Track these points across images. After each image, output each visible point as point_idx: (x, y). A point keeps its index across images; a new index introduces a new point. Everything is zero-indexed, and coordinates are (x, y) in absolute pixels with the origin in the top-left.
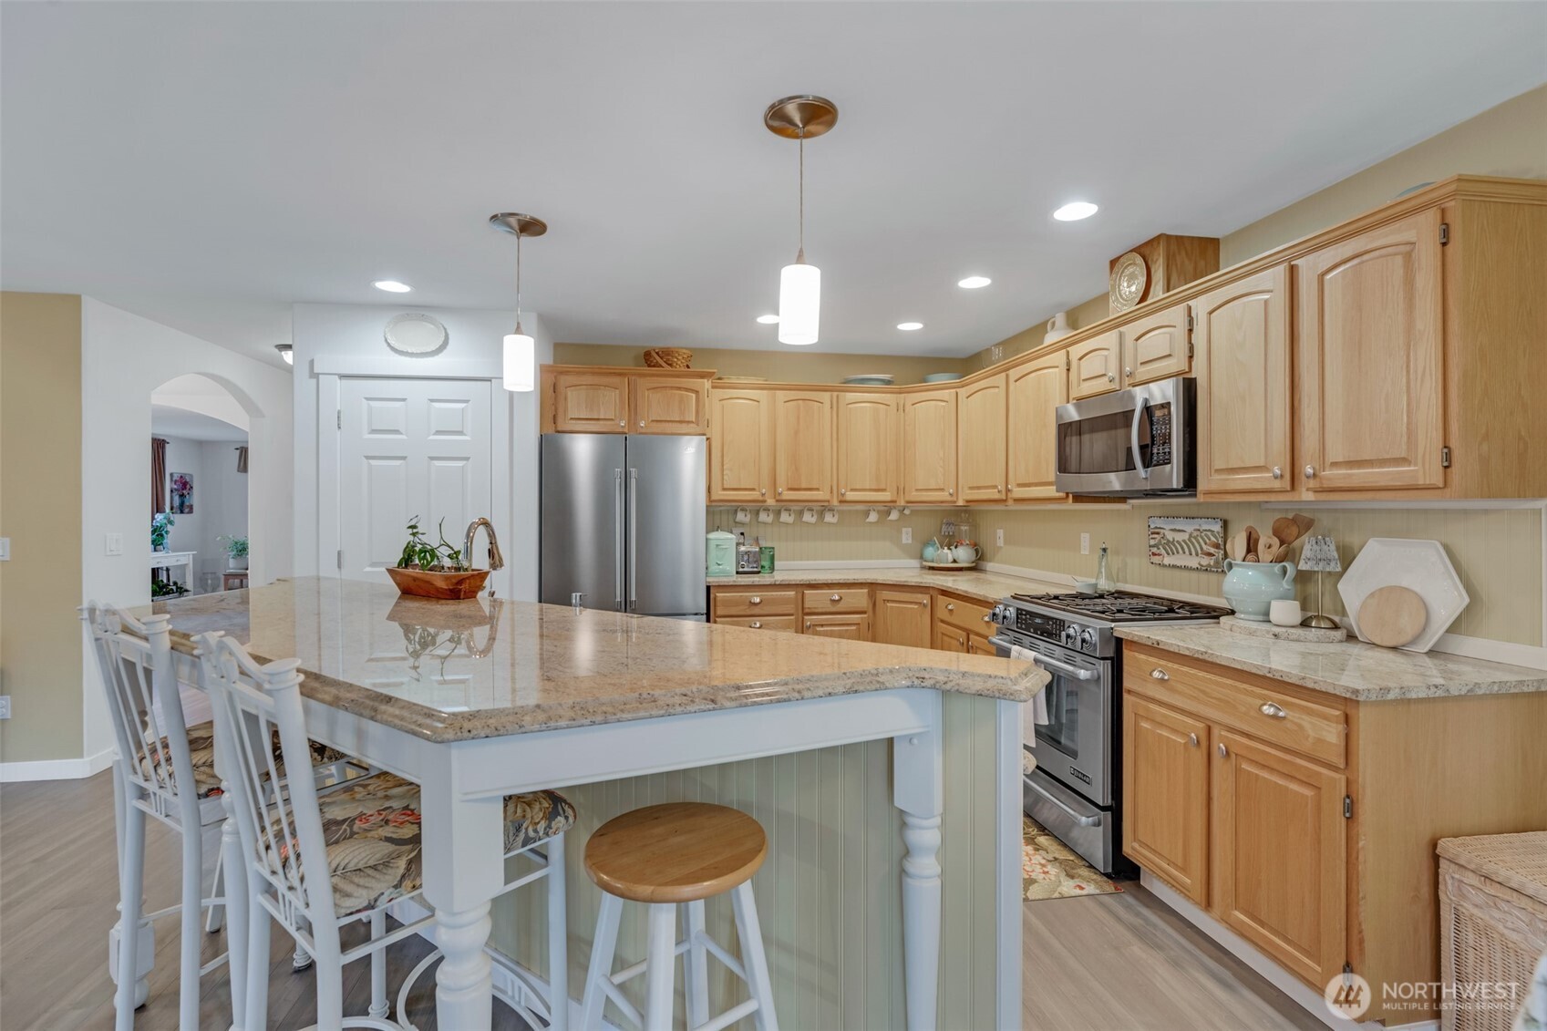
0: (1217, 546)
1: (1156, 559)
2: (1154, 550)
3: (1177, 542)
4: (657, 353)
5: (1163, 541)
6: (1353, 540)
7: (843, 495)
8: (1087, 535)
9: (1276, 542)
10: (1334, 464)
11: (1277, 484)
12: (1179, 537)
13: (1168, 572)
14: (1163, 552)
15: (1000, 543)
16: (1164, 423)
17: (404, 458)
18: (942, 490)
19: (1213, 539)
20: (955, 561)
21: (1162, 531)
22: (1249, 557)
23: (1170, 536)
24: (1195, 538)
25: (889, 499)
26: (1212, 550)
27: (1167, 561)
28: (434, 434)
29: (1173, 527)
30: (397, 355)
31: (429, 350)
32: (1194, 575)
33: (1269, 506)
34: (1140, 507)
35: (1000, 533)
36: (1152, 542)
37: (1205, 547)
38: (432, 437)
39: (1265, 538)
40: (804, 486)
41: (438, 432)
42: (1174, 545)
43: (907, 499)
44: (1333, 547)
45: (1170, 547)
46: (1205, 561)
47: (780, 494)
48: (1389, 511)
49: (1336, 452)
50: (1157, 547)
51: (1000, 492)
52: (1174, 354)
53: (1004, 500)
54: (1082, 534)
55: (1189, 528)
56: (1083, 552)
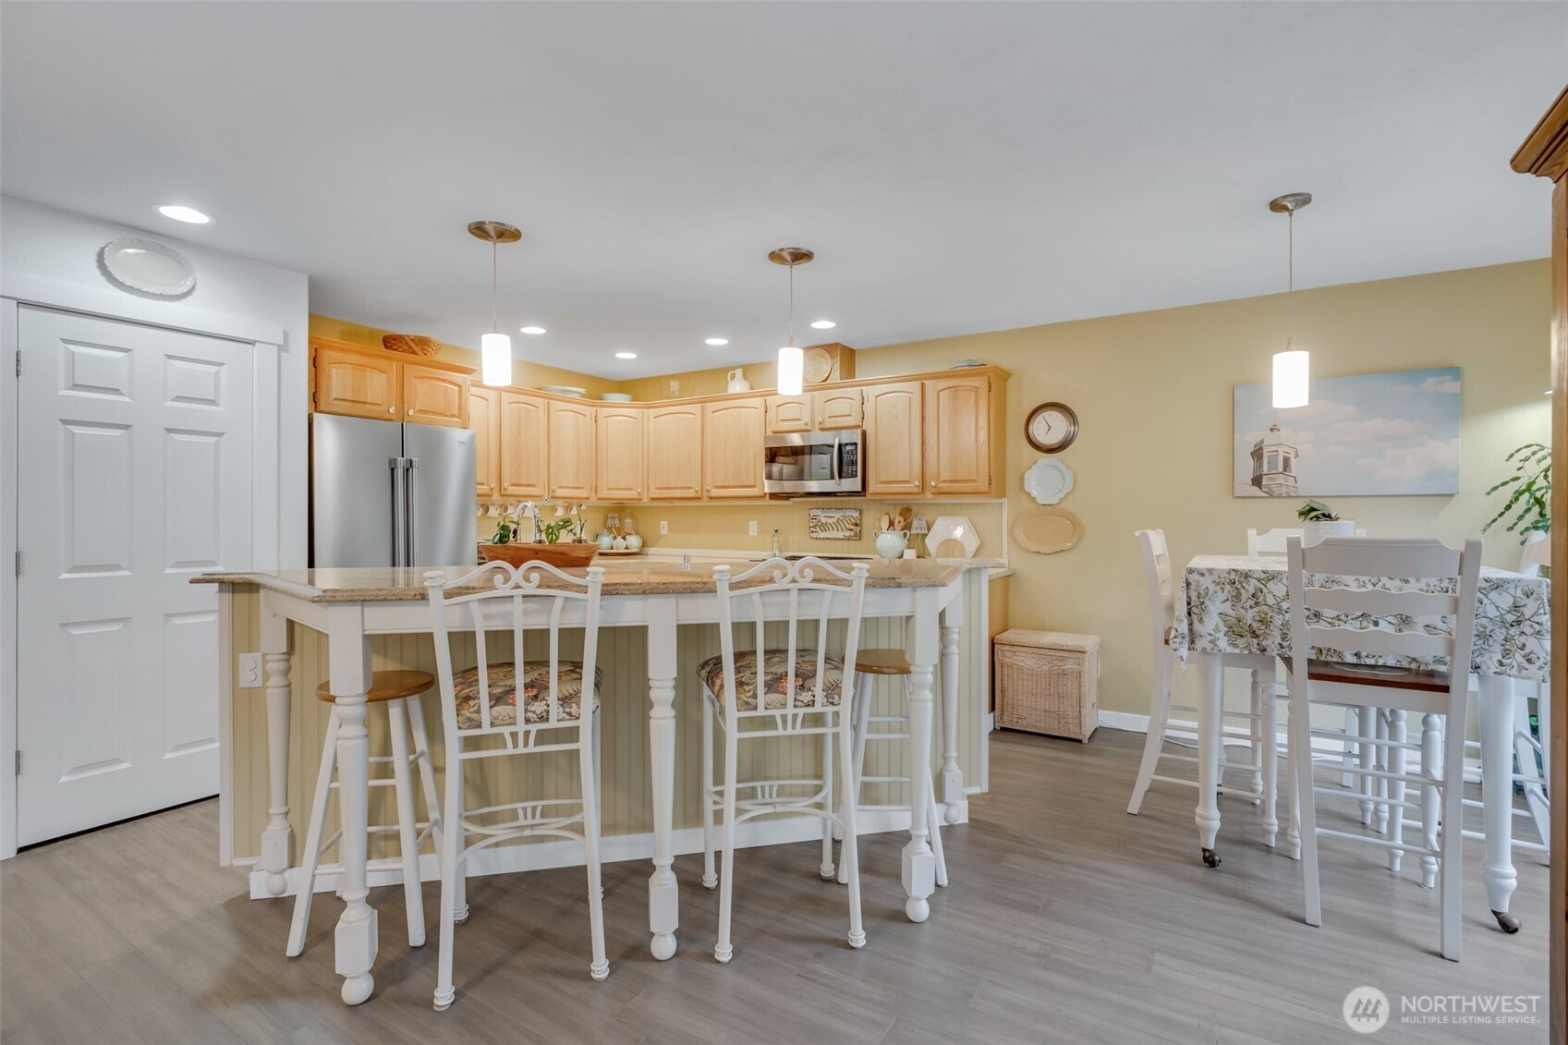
0: (856, 525)
1: (815, 535)
2: (813, 529)
3: (829, 523)
4: (413, 340)
5: (819, 524)
6: (930, 519)
7: (554, 491)
8: (755, 522)
9: (902, 520)
10: (944, 481)
11: (916, 490)
12: (830, 521)
13: (820, 542)
14: (818, 530)
15: (664, 531)
16: (852, 454)
17: (127, 427)
18: (631, 489)
19: (853, 521)
20: (627, 548)
21: (819, 517)
22: (891, 528)
23: (824, 520)
24: (841, 521)
25: (585, 495)
26: (852, 527)
27: (822, 535)
28: (173, 400)
29: (825, 515)
30: (117, 290)
31: (174, 293)
32: (840, 542)
33: (887, 502)
34: (799, 503)
35: (664, 524)
36: (811, 525)
37: (847, 526)
38: (169, 404)
39: (898, 518)
40: (524, 482)
41: (179, 398)
42: (827, 526)
43: (599, 496)
44: (924, 522)
45: (824, 527)
46: (848, 534)
47: (505, 489)
48: (945, 504)
49: (945, 475)
50: (814, 527)
51: (696, 492)
52: (853, 415)
53: (699, 498)
54: (751, 522)
55: (838, 515)
56: (751, 534)
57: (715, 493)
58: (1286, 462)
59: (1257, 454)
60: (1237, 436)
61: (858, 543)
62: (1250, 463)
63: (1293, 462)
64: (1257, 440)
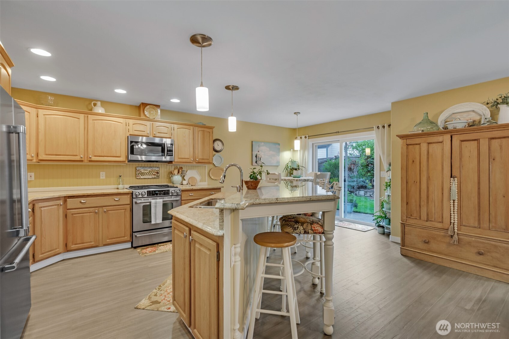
1: (137, 177)
2: (137, 175)
3: (145, 173)
5: (140, 173)
8: (104, 173)
10: (200, 159)
11: (191, 161)
12: (146, 171)
14: (140, 175)
16: (171, 148)
19: (156, 171)
21: (140, 170)
23: (143, 171)
24: (151, 171)
26: (156, 174)
27: (142, 177)
29: (144, 169)
32: (152, 180)
36: (137, 173)
37: (153, 173)
42: (144, 174)
45: (142, 174)
46: (154, 176)
49: (200, 157)
50: (138, 174)
51: (81, 158)
52: (168, 133)
53: (82, 161)
54: (101, 173)
55: (149, 169)
56: (101, 178)
57: (94, 158)
58: (260, 158)
59: (256, 156)
60: (253, 152)
61: (157, 180)
62: (255, 158)
63: (261, 158)
64: (256, 154)
